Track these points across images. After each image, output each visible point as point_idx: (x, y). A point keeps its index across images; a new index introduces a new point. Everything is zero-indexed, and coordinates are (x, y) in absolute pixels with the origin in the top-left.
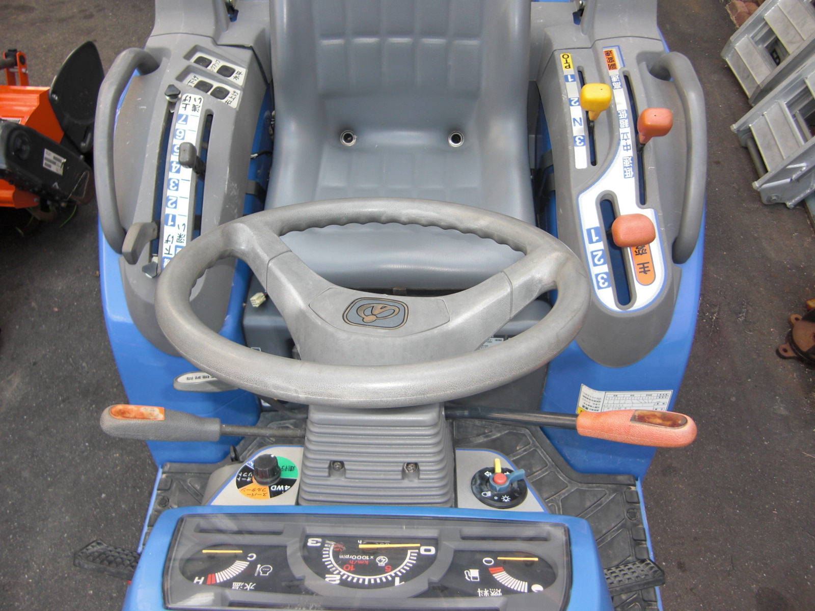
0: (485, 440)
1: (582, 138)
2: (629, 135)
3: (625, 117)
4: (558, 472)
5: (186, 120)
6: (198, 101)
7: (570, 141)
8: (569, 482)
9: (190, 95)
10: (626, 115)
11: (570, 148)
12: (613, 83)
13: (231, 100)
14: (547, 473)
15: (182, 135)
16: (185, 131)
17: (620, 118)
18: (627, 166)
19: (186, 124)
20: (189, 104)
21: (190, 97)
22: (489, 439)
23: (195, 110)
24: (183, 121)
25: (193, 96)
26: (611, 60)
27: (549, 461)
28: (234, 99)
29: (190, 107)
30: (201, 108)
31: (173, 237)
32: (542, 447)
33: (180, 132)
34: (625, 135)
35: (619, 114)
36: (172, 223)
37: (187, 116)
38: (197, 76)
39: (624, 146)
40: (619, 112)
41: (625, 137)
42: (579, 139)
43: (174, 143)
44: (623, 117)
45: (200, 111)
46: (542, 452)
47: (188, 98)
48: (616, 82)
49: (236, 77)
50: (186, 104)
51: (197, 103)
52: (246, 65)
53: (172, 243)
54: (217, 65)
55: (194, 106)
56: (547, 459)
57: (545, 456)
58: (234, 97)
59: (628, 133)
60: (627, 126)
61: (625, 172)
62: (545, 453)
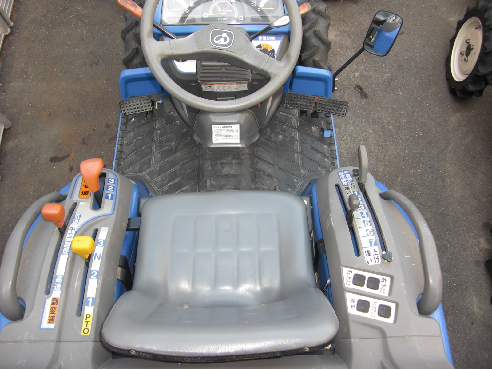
0: (183, 189)
1: (98, 245)
2: (68, 236)
3: (65, 248)
4: (149, 180)
5: (371, 243)
6: (369, 260)
7: (107, 244)
8: (145, 176)
9: (377, 263)
10: (63, 251)
11: (108, 240)
12: (61, 282)
13: (349, 276)
14: (155, 179)
15: (368, 233)
16: (368, 235)
17: (68, 249)
18: (77, 220)
19: (369, 240)
20: (374, 255)
21: (375, 261)
22: (181, 190)
23: (368, 251)
24: (372, 241)
25: (373, 263)
26: (52, 311)
27: (153, 185)
28: (347, 277)
29: (372, 253)
30: (365, 255)
31: (352, 188)
32: (155, 191)
33: (370, 234)
34: (70, 237)
35: (68, 252)
36: (354, 192)
37: (371, 246)
38: (382, 294)
39: (74, 230)
40: (67, 254)
41: (71, 235)
42: (100, 244)
43: (371, 226)
44: (66, 249)
45: (364, 252)
46: (155, 188)
47: (377, 261)
48: (58, 283)
49: (353, 301)
50: (375, 255)
51: (369, 258)
52: (350, 318)
53: (351, 186)
54: (373, 312)
55: (369, 255)
56: (154, 186)
57: (154, 187)
58: (348, 278)
59: (68, 238)
60: (67, 242)
61: (80, 217)
62: (154, 188)
